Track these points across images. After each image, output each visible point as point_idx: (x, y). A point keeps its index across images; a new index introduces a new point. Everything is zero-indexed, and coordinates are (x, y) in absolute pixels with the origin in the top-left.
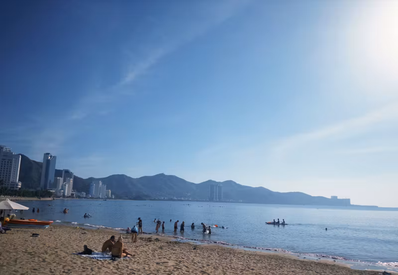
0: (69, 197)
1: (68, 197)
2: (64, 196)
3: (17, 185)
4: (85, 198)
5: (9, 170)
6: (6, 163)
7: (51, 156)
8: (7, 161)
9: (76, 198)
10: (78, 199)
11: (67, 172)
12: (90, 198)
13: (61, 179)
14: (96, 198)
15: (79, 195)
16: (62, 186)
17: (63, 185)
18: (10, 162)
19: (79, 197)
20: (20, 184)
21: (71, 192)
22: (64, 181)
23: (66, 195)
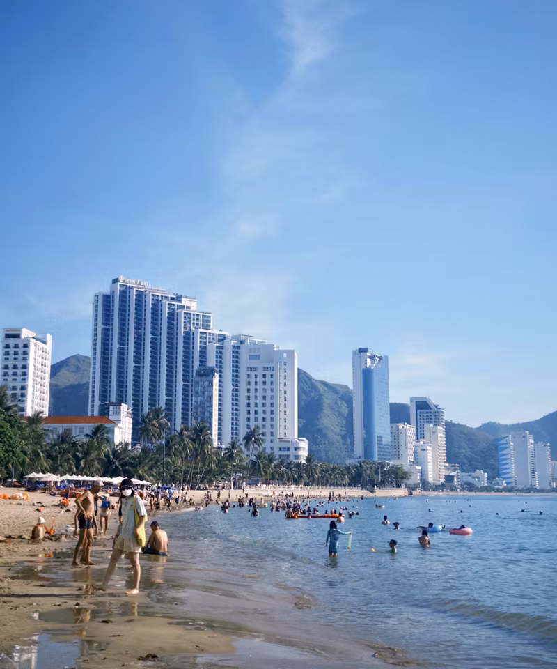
0: (441, 487)
1: (436, 488)
2: (425, 485)
3: (297, 449)
4: (487, 489)
5: (268, 401)
6: (260, 380)
7: (372, 358)
8: (260, 372)
9: (463, 489)
10: (466, 493)
11: (422, 405)
12: (505, 490)
13: (410, 430)
14: (522, 491)
15: (470, 479)
16: (415, 453)
17: (416, 447)
18: (268, 374)
19: (471, 487)
20: (304, 444)
21: (444, 472)
22: (420, 435)
23: (430, 480)
